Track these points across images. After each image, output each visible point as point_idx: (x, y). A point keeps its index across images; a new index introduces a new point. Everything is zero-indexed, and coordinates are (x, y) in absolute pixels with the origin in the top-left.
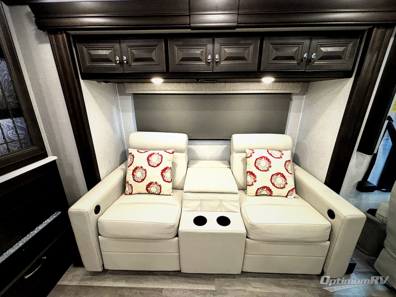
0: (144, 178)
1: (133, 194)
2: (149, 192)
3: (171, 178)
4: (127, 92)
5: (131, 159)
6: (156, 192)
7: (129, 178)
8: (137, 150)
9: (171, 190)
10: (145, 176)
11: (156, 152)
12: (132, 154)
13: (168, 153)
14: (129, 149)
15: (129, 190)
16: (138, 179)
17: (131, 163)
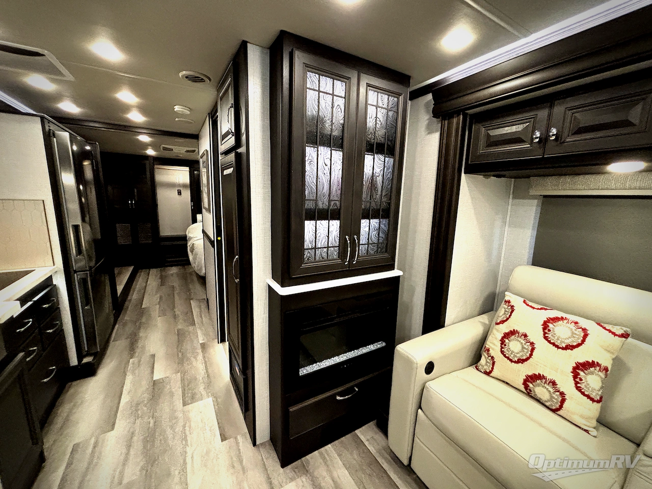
0: (524, 358)
1: (491, 377)
2: (528, 391)
3: (600, 393)
4: (532, 192)
5: (505, 311)
6: (546, 402)
7: (494, 345)
8: (523, 299)
9: (594, 423)
10: (528, 355)
11: (572, 318)
12: (512, 304)
13: (610, 331)
14: (506, 293)
15: (486, 365)
16: (512, 354)
17: (505, 319)
